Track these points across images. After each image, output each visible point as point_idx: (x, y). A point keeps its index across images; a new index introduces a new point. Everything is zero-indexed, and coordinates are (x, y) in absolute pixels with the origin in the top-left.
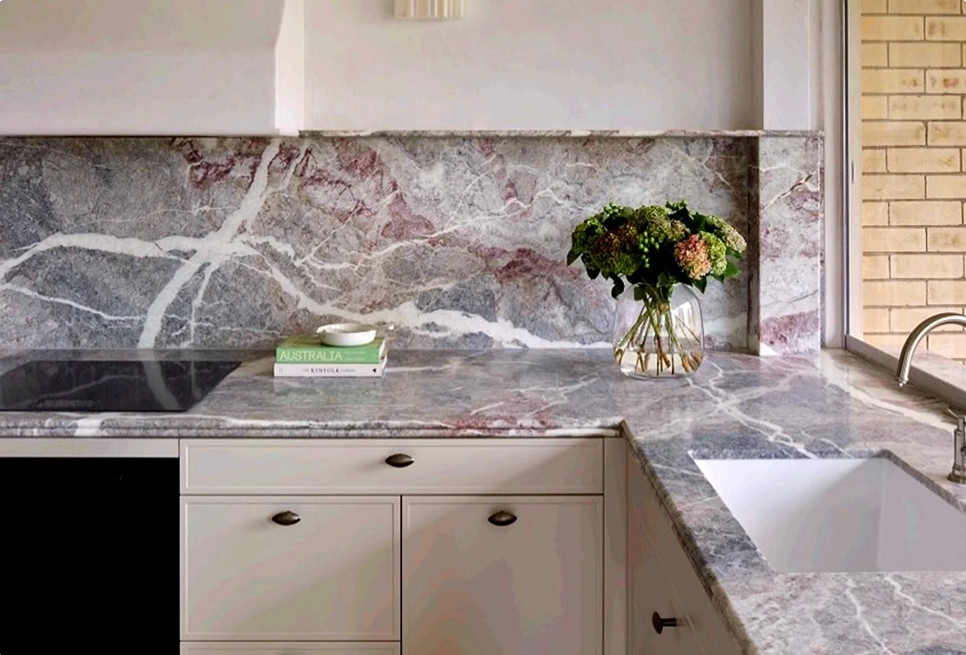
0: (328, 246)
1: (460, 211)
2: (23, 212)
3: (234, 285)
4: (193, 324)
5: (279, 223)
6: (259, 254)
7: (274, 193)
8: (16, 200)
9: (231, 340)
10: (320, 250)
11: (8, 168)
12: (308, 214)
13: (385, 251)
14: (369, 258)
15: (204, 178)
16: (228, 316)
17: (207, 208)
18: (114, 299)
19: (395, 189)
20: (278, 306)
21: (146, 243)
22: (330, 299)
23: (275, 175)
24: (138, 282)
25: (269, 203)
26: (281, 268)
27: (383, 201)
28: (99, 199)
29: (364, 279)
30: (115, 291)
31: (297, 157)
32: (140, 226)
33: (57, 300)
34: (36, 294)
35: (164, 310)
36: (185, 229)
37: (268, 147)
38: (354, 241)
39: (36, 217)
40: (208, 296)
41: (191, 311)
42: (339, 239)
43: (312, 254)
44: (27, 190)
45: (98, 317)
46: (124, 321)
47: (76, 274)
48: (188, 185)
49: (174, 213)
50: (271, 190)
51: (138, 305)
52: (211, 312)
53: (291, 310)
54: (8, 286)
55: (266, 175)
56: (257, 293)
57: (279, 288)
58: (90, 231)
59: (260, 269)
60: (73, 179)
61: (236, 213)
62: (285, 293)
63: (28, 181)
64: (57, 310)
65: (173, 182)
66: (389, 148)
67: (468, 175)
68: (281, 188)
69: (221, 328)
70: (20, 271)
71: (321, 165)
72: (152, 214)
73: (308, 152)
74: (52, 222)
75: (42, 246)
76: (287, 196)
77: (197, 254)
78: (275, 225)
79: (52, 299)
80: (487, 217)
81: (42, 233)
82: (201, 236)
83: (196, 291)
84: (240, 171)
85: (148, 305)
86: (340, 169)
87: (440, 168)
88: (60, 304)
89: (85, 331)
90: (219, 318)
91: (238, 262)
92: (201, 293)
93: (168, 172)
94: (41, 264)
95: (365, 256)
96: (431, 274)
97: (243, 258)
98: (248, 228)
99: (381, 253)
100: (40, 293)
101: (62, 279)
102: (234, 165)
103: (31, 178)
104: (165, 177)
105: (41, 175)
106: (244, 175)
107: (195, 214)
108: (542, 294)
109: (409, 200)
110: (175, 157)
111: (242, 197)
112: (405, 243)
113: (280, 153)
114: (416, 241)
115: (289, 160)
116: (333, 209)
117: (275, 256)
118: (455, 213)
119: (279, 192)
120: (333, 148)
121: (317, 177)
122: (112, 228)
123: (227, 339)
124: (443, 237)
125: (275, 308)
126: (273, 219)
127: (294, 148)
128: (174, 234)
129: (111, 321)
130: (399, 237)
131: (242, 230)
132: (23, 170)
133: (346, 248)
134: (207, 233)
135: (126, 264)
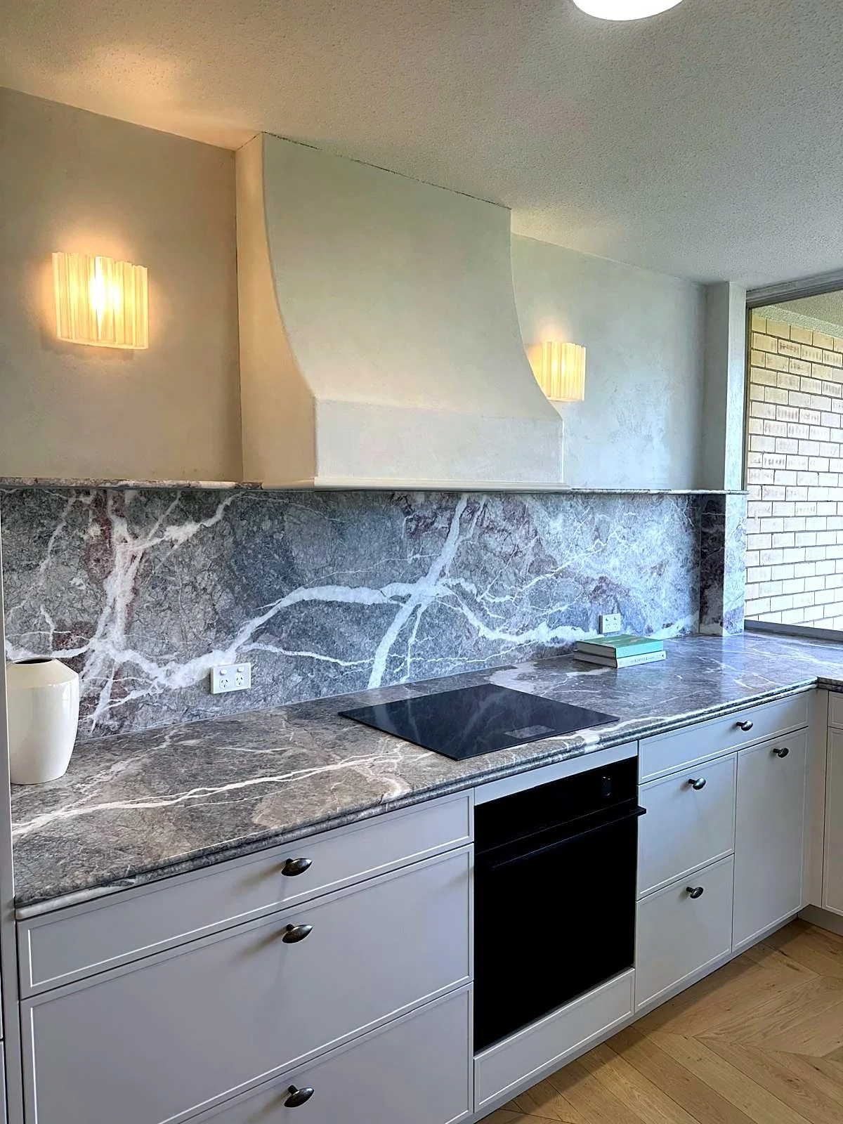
0: (497, 583)
1: (571, 551)
2: (267, 569)
3: (437, 622)
4: (409, 660)
5: (467, 566)
6: (454, 594)
7: (463, 541)
8: (260, 556)
9: (436, 669)
10: (492, 587)
11: (252, 523)
12: (485, 558)
13: (531, 584)
14: (522, 591)
15: (416, 529)
16: (433, 649)
17: (418, 556)
18: (349, 647)
19: (536, 535)
20: (465, 635)
21: (374, 591)
22: (499, 626)
23: (465, 525)
24: (367, 628)
25: (461, 549)
26: (468, 604)
27: (529, 544)
28: (334, 552)
29: (518, 607)
30: (349, 639)
31: (478, 510)
32: (368, 576)
33: (301, 654)
34: (282, 651)
35: (388, 651)
36: (403, 577)
37: (460, 502)
38: (512, 578)
39: (280, 573)
40: (420, 635)
41: (407, 649)
42: (504, 577)
43: (487, 592)
44: (271, 546)
45: (335, 664)
46: (357, 666)
47: (317, 626)
48: (404, 537)
49: (394, 562)
50: (461, 538)
51: (368, 649)
52: (422, 647)
53: (475, 638)
54: (254, 646)
55: (459, 526)
56: (453, 627)
57: (467, 622)
58: (328, 584)
59: (455, 606)
60: (312, 533)
61: (439, 560)
62: (471, 624)
63: (271, 536)
64: (300, 664)
65: (394, 534)
66: (533, 502)
67: (575, 524)
68: (469, 536)
69: (429, 661)
70: (265, 629)
71: (493, 517)
72: (378, 564)
73: (485, 506)
74: (294, 577)
75: (286, 602)
76: (472, 543)
77: (412, 598)
78: (464, 569)
79: (296, 653)
80: (585, 554)
81: (285, 590)
82: (414, 582)
83: (411, 631)
84: (440, 524)
85: (376, 648)
86: (505, 520)
87: (561, 518)
88: (304, 657)
89: (325, 680)
90: (427, 652)
91: (440, 603)
92: (415, 632)
93: (389, 524)
94: (285, 620)
95: (519, 589)
96: (556, 600)
97: (443, 598)
98: (447, 572)
99: (528, 586)
100: (285, 649)
101: (305, 631)
102: (436, 517)
103: (275, 532)
104: (387, 529)
105: (283, 530)
106: (444, 526)
107: (410, 562)
108: (611, 608)
109: (544, 543)
110: (395, 511)
111: (443, 545)
112: (542, 577)
113: (468, 507)
114: (547, 575)
115: (473, 513)
116: (500, 552)
117: (464, 595)
118: (568, 552)
119: (467, 540)
120: (501, 502)
121: (491, 526)
122: (346, 580)
123: (433, 670)
124: (561, 571)
125: (465, 638)
126: (463, 563)
127: (477, 503)
128: (395, 582)
129: (346, 667)
130: (538, 573)
131: (442, 574)
132: (267, 525)
133: (508, 584)
134: (418, 579)
135: (358, 612)
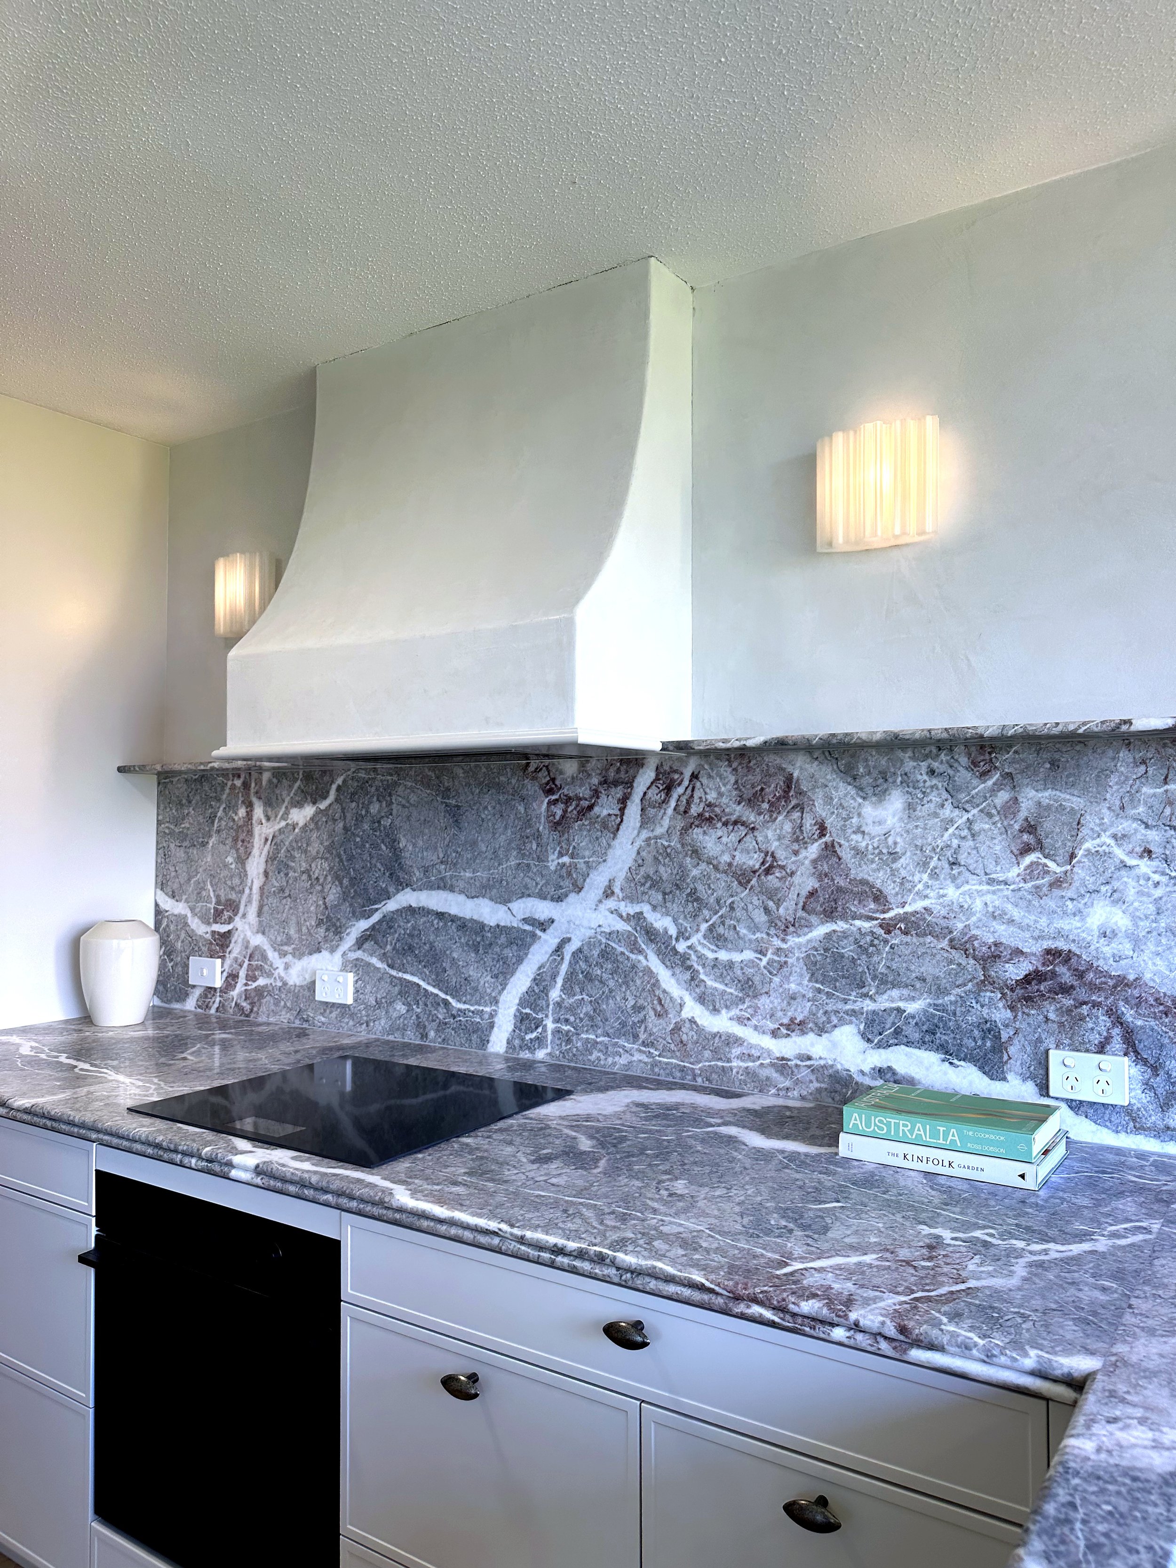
0: (723, 923)
1: (934, 875)
2: (374, 861)
3: (599, 972)
4: (550, 1025)
5: (655, 883)
6: (630, 929)
7: (649, 839)
8: (367, 845)
9: (596, 1054)
10: (711, 929)
11: (361, 806)
12: (695, 872)
13: (810, 936)
14: (784, 946)
15: (563, 817)
16: (591, 1018)
17: (566, 859)
18: (463, 980)
19: (822, 835)
20: (654, 1010)
21: (500, 906)
22: (727, 1007)
23: (651, 812)
24: (488, 959)
25: (644, 854)
26: (659, 953)
27: (803, 854)
28: (448, 846)
29: (776, 980)
30: (464, 970)
31: (679, 784)
32: (491, 882)
33: (408, 977)
34: (386, 967)
35: (517, 1001)
36: (541, 889)
37: (641, 771)
38: (760, 917)
39: (387, 869)
40: (567, 988)
41: (548, 1006)
42: (738, 913)
43: (700, 935)
44: (378, 833)
45: (446, 1003)
46: (473, 1012)
47: (425, 944)
48: (544, 828)
49: (528, 865)
50: (645, 834)
51: (488, 991)
52: (571, 1009)
53: (673, 1019)
54: (359, 954)
55: (639, 812)
56: (628, 987)
57: (656, 984)
58: (439, 888)
59: (632, 952)
60: (422, 818)
61: (601, 868)
62: (664, 991)
63: (379, 822)
64: (407, 990)
65: (528, 823)
66: (813, 768)
67: (948, 812)
68: (659, 831)
69: (584, 1036)
70: (370, 936)
71: (712, 796)
72: (504, 866)
73: (694, 776)
74: (401, 874)
75: (392, 905)
76: (666, 844)
77: (555, 924)
78: (650, 888)
79: (400, 975)
80: (985, 887)
81: (391, 889)
82: (559, 899)
83: (554, 977)
84: (605, 808)
85: (500, 993)
86: (739, 803)
87: (896, 802)
88: (409, 982)
89: (433, 1021)
90: (581, 1020)
91: (604, 941)
92: (560, 981)
93: (521, 809)
94: (390, 928)
95: (777, 942)
96: (885, 983)
97: (610, 934)
98: (617, 890)
99: (802, 940)
100: (389, 966)
101: (411, 948)
102: (598, 798)
103: (382, 817)
104: (519, 816)
105: (391, 814)
106: (611, 812)
107: (553, 868)
108: (1096, 1038)
109: (846, 854)
110: (531, 788)
111: (609, 845)
112: (840, 926)
113: (657, 779)
114: (858, 923)
115: (668, 789)
116: (730, 865)
117: (651, 934)
118: (925, 877)
119: (656, 838)
120: (730, 770)
121: (707, 815)
122: (461, 884)
123: (591, 1054)
124: (904, 918)
125: (652, 1013)
126: (647, 877)
127: (676, 771)
128: (529, 896)
129: (459, 1010)
130: (830, 915)
131: (609, 893)
132: (374, 808)
133: (749, 928)
134: (567, 896)
135: (477, 934)
